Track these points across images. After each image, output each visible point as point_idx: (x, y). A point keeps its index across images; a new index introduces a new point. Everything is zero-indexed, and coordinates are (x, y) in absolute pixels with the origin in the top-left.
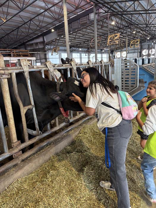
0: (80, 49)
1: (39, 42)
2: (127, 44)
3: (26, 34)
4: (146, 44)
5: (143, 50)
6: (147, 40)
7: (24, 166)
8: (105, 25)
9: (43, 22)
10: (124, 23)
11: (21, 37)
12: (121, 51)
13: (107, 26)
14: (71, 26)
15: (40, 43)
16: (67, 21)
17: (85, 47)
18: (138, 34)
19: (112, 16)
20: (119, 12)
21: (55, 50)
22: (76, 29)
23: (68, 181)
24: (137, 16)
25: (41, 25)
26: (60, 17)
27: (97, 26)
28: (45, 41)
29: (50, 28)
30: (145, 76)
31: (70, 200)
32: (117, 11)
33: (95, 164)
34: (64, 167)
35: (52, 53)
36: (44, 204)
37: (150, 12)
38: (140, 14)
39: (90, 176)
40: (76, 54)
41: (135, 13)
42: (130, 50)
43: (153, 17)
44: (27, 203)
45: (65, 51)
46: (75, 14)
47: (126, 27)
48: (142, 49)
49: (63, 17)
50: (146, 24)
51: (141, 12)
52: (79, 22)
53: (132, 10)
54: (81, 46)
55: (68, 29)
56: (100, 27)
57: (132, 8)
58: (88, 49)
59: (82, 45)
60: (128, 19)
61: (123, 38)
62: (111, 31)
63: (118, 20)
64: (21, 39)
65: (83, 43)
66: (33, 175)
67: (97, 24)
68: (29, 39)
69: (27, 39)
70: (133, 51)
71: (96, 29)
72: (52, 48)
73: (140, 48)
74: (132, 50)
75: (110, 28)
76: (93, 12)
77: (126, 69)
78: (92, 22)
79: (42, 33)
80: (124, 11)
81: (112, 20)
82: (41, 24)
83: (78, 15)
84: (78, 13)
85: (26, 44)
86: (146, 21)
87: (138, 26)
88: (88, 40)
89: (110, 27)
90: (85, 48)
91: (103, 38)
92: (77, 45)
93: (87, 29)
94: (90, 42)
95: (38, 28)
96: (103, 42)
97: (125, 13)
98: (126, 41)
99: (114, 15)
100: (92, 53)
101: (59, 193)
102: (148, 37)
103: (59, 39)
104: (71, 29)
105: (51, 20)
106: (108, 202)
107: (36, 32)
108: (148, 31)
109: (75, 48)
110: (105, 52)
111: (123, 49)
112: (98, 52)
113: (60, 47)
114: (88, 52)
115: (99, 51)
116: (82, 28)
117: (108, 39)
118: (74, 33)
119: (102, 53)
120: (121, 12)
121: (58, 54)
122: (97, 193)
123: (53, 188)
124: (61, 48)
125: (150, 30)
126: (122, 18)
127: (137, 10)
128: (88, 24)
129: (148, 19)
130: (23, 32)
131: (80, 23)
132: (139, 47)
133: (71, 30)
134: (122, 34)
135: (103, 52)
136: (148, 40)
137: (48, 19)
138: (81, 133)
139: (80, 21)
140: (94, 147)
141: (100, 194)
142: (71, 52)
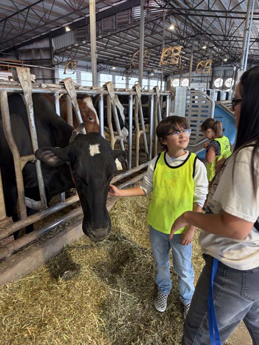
0: (114, 68)
1: (41, 48)
2: (191, 67)
3: (20, 32)
4: (220, 70)
5: (215, 79)
6: (222, 63)
7: (17, 263)
8: (158, 30)
9: (51, 12)
10: (189, 30)
11: (10, 37)
12: (181, 78)
13: (162, 32)
14: (100, 25)
15: (45, 49)
16: (95, 15)
17: (121, 64)
18: (209, 51)
19: (171, 15)
20: (182, 9)
21: (70, 65)
22: (109, 32)
23: (94, 289)
24: (210, 20)
25: (47, 18)
26: (82, 7)
27: (145, 29)
28: (53, 48)
29: (62, 24)
30: (223, 120)
31: (99, 320)
32: (179, 7)
33: (140, 260)
34: (88, 264)
35: (65, 71)
36: (55, 329)
37: (232, 15)
38: (217, 16)
39: (132, 281)
40: (105, 75)
41: (208, 14)
42: (195, 77)
43: (235, 24)
44: (24, 326)
45: (88, 68)
46: (109, 5)
47: (192, 36)
48: (213, 76)
49: (88, 7)
50: (224, 36)
51: (218, 14)
52: (114, 20)
53: (203, 9)
54: (116, 63)
55: (96, 29)
56: (149, 33)
57: (204, 5)
58: (127, 69)
59: (117, 60)
60: (196, 23)
61: (185, 56)
62: (167, 41)
63: (179, 23)
64: (10, 40)
65: (118, 57)
66: (33, 277)
67: (145, 27)
68: (24, 42)
69: (21, 41)
70: (200, 79)
71: (143, 36)
72: (65, 62)
73: (211, 75)
74: (199, 77)
75: (165, 37)
76: (139, 5)
77: (193, 106)
78: (136, 23)
79: (48, 32)
80: (191, 9)
81: (170, 23)
82: (47, 15)
83: (113, 7)
84: (113, 3)
85: (19, 49)
86: (224, 31)
87: (211, 37)
88: (128, 54)
89: (166, 34)
90: (121, 66)
91: (153, 52)
92: (109, 59)
93: (127, 33)
94: (131, 57)
95: (42, 23)
96: (153, 60)
97: (193, 12)
98: (190, 61)
99: (174, 14)
100: (133, 76)
101: (80, 309)
102: (225, 58)
103: (79, 46)
104: (100, 31)
105: (66, 11)
106: (163, 324)
107: (38, 30)
108: (225, 47)
109: (105, 66)
110: (155, 77)
111: (184, 73)
112: (144, 76)
113: (79, 61)
114: (127, 73)
115: (146, 73)
116: (118, 30)
117: (161, 55)
118: (105, 37)
119: (149, 78)
120: (185, 9)
121: (75, 73)
122: (144, 308)
123: (70, 300)
124: (80, 63)
125: (230, 47)
126: (187, 20)
127: (213, 9)
128: (130, 25)
129: (228, 27)
130: (13, 27)
131: (116, 22)
132: (209, 72)
133: (100, 33)
134: (185, 48)
135: (152, 77)
136: (225, 63)
137: (61, 9)
138: (116, 209)
139: (116, 18)
140: (137, 232)
141: (148, 310)
142: (98, 71)
